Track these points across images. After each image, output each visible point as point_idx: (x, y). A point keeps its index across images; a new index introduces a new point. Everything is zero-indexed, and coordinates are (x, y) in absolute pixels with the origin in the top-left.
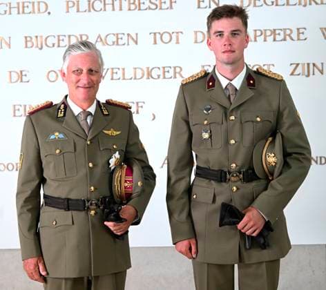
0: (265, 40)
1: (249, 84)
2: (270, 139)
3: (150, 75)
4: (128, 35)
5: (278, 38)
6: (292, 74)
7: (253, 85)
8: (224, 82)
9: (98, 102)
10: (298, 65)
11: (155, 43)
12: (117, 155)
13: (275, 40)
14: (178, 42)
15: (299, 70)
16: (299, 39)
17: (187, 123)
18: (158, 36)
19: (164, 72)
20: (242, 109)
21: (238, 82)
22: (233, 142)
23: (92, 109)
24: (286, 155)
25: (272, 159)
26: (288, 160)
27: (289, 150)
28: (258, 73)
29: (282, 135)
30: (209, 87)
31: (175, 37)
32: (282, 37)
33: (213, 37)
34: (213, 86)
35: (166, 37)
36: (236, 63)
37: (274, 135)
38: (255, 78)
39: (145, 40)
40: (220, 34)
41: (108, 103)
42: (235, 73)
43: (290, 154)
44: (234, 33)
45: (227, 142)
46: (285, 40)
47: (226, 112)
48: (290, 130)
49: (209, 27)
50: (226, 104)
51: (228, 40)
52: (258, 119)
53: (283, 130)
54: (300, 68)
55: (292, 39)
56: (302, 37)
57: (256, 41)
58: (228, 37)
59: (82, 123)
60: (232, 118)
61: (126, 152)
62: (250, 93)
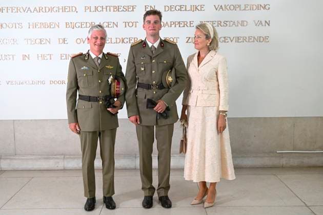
0: (175, 26)
1: (161, 46)
2: (170, 70)
3: (123, 41)
4: (113, 23)
5: (181, 25)
6: (187, 42)
7: (163, 46)
8: (150, 45)
9: (103, 53)
10: (190, 38)
11: (126, 27)
12: (111, 77)
13: (179, 26)
14: (136, 27)
15: (190, 40)
16: (190, 26)
17: (134, 63)
18: (127, 24)
19: (130, 40)
20: (158, 57)
21: (156, 45)
22: (153, 72)
23: (101, 56)
24: (177, 78)
25: (170, 79)
26: (177, 79)
27: (178, 76)
28: (165, 41)
29: (175, 69)
30: (143, 47)
31: (134, 24)
32: (183, 25)
33: (146, 23)
34: (145, 46)
35: (131, 24)
36: (156, 36)
37: (171, 69)
38: (164, 43)
39: (121, 25)
40: (149, 22)
41: (108, 54)
42: (155, 41)
43: (179, 77)
44: (155, 22)
45: (151, 72)
46: (184, 26)
47: (151, 58)
48: (179, 67)
49: (144, 19)
50: (151, 55)
51: (153, 25)
52: (165, 62)
53: (176, 66)
54: (190, 39)
55: (187, 26)
56: (192, 25)
57: (171, 26)
58: (153, 24)
59: (96, 63)
60: (154, 61)
61: (116, 76)
62: (162, 50)
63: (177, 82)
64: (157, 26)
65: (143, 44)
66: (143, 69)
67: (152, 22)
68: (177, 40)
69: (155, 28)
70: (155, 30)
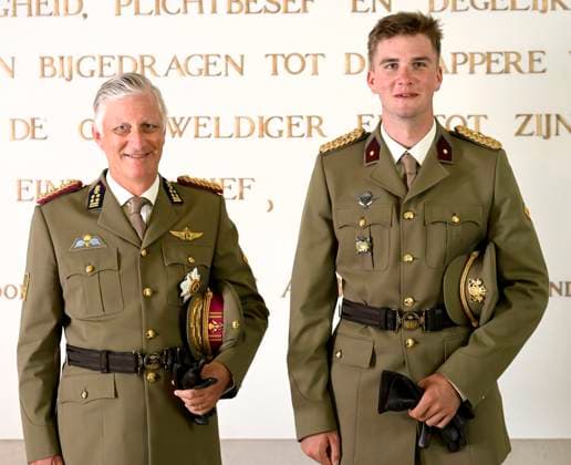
0: (472, 72)
1: (441, 156)
2: (476, 254)
3: (264, 130)
4: (227, 57)
5: (495, 68)
6: (519, 133)
7: (448, 157)
8: (397, 152)
9: (163, 180)
10: (529, 117)
11: (275, 72)
12: (195, 275)
13: (489, 72)
14: (315, 72)
15: (531, 126)
16: (531, 71)
17: (329, 222)
18: (281, 61)
19: (290, 126)
20: (426, 199)
21: (421, 151)
22: (408, 258)
23: (151, 194)
24: (503, 283)
25: (476, 290)
26: (506, 291)
27: (508, 275)
28: (456, 134)
30: (369, 159)
31: (309, 62)
32: (502, 66)
33: (379, 69)
34: (376, 157)
35: (295, 64)
38: (451, 145)
39: (258, 67)
40: (393, 64)
41: (182, 182)
43: (511, 283)
44: (418, 63)
45: (399, 258)
46: (507, 71)
47: (399, 206)
49: (371, 53)
50: (398, 190)
51: (407, 74)
52: (456, 219)
53: (500, 239)
54: (533, 121)
55: (520, 71)
56: (538, 66)
57: (455, 72)
58: (407, 70)
59: (133, 218)
60: (409, 215)
61: (213, 269)
62: (443, 172)
63: (502, 302)
64: (422, 77)
65: (368, 146)
66: (363, 247)
67: (402, 64)
68: (477, 123)
69: (415, 89)
70: (414, 95)
